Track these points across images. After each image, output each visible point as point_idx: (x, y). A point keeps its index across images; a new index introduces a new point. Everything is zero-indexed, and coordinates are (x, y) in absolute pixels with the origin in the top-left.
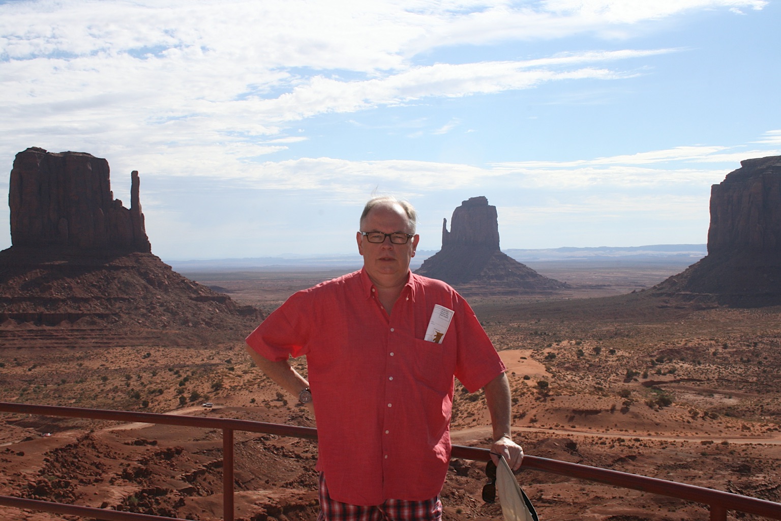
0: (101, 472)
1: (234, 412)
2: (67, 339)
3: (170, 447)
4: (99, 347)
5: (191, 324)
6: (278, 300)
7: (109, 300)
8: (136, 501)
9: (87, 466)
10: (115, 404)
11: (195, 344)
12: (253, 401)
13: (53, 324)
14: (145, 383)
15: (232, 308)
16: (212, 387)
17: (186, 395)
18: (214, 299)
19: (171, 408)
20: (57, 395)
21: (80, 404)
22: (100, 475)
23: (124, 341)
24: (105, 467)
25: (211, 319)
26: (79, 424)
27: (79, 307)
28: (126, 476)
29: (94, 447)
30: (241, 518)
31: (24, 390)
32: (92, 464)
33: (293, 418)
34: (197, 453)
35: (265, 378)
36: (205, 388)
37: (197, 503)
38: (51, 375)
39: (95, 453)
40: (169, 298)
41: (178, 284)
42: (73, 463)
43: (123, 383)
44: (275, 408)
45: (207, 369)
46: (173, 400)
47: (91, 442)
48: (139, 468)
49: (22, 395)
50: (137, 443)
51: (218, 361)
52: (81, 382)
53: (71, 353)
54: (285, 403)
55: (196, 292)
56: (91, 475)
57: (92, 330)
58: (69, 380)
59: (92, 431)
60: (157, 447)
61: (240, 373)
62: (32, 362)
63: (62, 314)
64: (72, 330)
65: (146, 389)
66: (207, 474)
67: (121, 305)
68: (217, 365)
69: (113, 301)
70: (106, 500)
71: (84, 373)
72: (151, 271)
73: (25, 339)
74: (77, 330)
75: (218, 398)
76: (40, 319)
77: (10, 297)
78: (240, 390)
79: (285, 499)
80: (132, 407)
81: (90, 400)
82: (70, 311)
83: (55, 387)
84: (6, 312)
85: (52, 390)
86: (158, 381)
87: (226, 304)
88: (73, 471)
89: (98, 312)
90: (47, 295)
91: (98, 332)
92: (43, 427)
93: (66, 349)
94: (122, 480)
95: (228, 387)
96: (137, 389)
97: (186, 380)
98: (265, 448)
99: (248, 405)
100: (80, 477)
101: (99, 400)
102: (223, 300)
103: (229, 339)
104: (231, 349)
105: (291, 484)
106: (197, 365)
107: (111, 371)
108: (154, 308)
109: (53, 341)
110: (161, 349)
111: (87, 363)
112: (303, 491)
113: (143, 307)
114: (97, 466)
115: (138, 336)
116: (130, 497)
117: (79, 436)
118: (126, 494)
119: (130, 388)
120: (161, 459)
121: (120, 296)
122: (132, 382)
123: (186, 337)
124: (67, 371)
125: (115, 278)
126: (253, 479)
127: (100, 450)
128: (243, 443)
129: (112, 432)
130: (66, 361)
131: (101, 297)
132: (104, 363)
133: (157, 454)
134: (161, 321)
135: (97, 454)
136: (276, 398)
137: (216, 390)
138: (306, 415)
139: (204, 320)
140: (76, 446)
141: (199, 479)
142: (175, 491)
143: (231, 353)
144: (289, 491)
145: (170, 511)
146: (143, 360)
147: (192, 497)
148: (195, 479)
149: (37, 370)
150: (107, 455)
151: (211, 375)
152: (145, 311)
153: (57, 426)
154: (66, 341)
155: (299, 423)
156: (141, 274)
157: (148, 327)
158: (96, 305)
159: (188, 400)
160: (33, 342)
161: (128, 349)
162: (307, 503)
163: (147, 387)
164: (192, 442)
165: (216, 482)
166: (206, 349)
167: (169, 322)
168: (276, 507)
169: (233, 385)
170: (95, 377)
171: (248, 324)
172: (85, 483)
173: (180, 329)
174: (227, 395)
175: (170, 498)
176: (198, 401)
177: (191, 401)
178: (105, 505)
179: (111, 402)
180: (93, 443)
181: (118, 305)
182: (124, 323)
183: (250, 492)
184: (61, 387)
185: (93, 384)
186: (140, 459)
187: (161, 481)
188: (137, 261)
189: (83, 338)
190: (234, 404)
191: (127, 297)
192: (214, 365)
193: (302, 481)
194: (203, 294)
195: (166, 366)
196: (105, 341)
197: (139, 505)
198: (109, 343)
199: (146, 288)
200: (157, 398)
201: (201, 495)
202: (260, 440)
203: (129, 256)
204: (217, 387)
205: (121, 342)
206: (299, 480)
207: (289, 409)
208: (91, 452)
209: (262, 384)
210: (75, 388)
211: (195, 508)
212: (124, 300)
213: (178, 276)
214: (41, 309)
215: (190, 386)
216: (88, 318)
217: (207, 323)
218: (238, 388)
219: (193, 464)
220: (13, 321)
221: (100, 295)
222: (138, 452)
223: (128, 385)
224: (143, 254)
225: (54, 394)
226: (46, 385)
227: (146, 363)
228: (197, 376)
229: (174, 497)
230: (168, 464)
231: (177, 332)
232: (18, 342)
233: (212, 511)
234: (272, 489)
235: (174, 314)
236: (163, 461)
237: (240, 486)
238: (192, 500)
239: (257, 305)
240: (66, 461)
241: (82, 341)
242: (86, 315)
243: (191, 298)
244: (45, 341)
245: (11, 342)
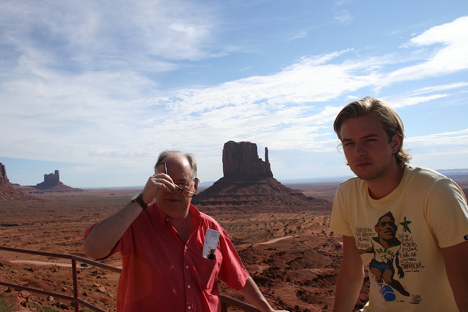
0: (255, 260)
1: (305, 238)
2: (244, 210)
3: (281, 251)
4: (255, 213)
5: (288, 204)
6: (321, 194)
7: (258, 195)
8: (268, 272)
9: (250, 258)
10: (261, 234)
11: (290, 211)
12: (313, 233)
13: (239, 205)
14: (272, 227)
15: (304, 198)
16: (297, 228)
17: (287, 231)
18: (297, 194)
19: (282, 236)
20: (240, 231)
21: (249, 234)
22: (255, 261)
23: (264, 211)
24: (257, 258)
25: (296, 202)
26: (248, 242)
27: (248, 199)
28: (265, 262)
29: (253, 251)
30: (308, 279)
31: (229, 229)
32: (252, 257)
33: (328, 240)
34: (291, 254)
35: (317, 224)
36: (294, 228)
37: (291, 273)
38: (238, 223)
39: (253, 253)
40: (280, 194)
41: (283, 189)
42: (245, 256)
43: (264, 227)
44: (321, 236)
45: (295, 221)
46: (282, 233)
47: (252, 249)
48: (270, 259)
49: (228, 230)
50: (269, 249)
51: (299, 218)
52: (249, 226)
53: (245, 215)
54: (325, 234)
55: (290, 192)
56: (252, 261)
57: (252, 207)
58: (244, 225)
59: (252, 245)
60: (276, 251)
61: (308, 223)
62: (232, 218)
63: (242, 201)
64: (245, 207)
65: (272, 229)
66: (295, 262)
67: (263, 197)
68: (299, 219)
69: (260, 196)
70: (257, 271)
71: (250, 223)
72: (273, 184)
73: (229, 210)
74: (247, 207)
75: (299, 232)
76: (234, 203)
77: (224, 195)
78: (308, 229)
79: (325, 272)
80: (267, 236)
81: (252, 233)
82: (244, 200)
83: (240, 228)
84: (222, 201)
85: (238, 229)
86: (277, 226)
87: (302, 196)
88: (246, 259)
89: (254, 200)
90: (236, 194)
91: (255, 207)
92: (235, 243)
93: (243, 214)
94: (263, 263)
95: (303, 228)
96: (269, 229)
97: (287, 225)
98: (317, 252)
99: (311, 235)
100: (248, 262)
101: (255, 233)
102: (300, 194)
103: (303, 210)
104: (304, 213)
105: (328, 266)
106: (291, 220)
107: (260, 222)
108: (275, 198)
109: (239, 211)
110: (278, 214)
111: (251, 219)
112: (332, 269)
113: (271, 198)
114: (254, 258)
115: (269, 209)
116: (266, 270)
117: (247, 246)
118: (264, 269)
119: (267, 228)
120: (278, 255)
121: (262, 194)
122: (267, 226)
123: (287, 209)
124: (244, 222)
125: (260, 187)
126: (313, 264)
127: (255, 252)
128: (309, 250)
129: (260, 245)
130: (243, 218)
131: (255, 195)
132: (257, 219)
133: (276, 254)
134: (277, 203)
135: (254, 253)
136: (322, 232)
137: (299, 229)
138: (333, 239)
139: (293, 203)
140: (246, 250)
141: (292, 264)
142: (283, 268)
143: (304, 215)
144: (327, 269)
145: (281, 276)
146: (271, 218)
147: (289, 271)
148: (290, 264)
149: (233, 221)
150: (258, 254)
151: (297, 224)
152: (271, 199)
153: (241, 242)
154: (243, 211)
155: (331, 242)
156: (269, 186)
157: (273, 205)
158: (254, 197)
159: (288, 233)
160: (232, 211)
161: (266, 214)
162: (334, 274)
163: (273, 228)
164: (289, 249)
165: (298, 265)
166: (294, 213)
167: (280, 204)
168: (322, 276)
169: (305, 227)
170: (254, 224)
171: (310, 203)
172: (250, 264)
173: (284, 206)
174: (303, 231)
175: (281, 271)
176: (291, 234)
177: (289, 233)
178: (257, 273)
179: (260, 233)
180: (253, 249)
181: (262, 197)
182: (264, 204)
183: (311, 269)
184: (242, 228)
185: (253, 227)
186: (270, 255)
187: (278, 264)
188: (268, 181)
189: (249, 210)
190: (305, 235)
191: (264, 194)
192: (298, 219)
193: (332, 265)
194: (293, 193)
195: (280, 220)
196: (257, 211)
197: (269, 273)
198: (259, 211)
199: (272, 191)
200: (276, 232)
201: (293, 270)
202: (316, 249)
203: (265, 179)
204: (299, 228)
205: (263, 211)
206: (331, 265)
207: (327, 237)
208: (251, 252)
209: (316, 227)
210: (247, 228)
211: (290, 275)
212: (264, 195)
213: (283, 186)
214: (234, 199)
215: (288, 228)
216: (251, 202)
217: (295, 204)
218: (307, 228)
219: (289, 258)
220: (225, 204)
221: (255, 194)
222: (269, 253)
223: (266, 227)
224: (270, 178)
225: (239, 230)
226: (236, 227)
227: (272, 219)
228: (291, 224)
229: (282, 270)
230: (280, 258)
231: (284, 207)
232: (227, 211)
233: (297, 276)
234: (320, 268)
235: (282, 200)
236: (278, 256)
237: (308, 267)
238: (289, 272)
239: (314, 196)
240: (243, 256)
241: (249, 211)
242: (250, 201)
243: (288, 194)
244: (236, 211)
245: (224, 211)
